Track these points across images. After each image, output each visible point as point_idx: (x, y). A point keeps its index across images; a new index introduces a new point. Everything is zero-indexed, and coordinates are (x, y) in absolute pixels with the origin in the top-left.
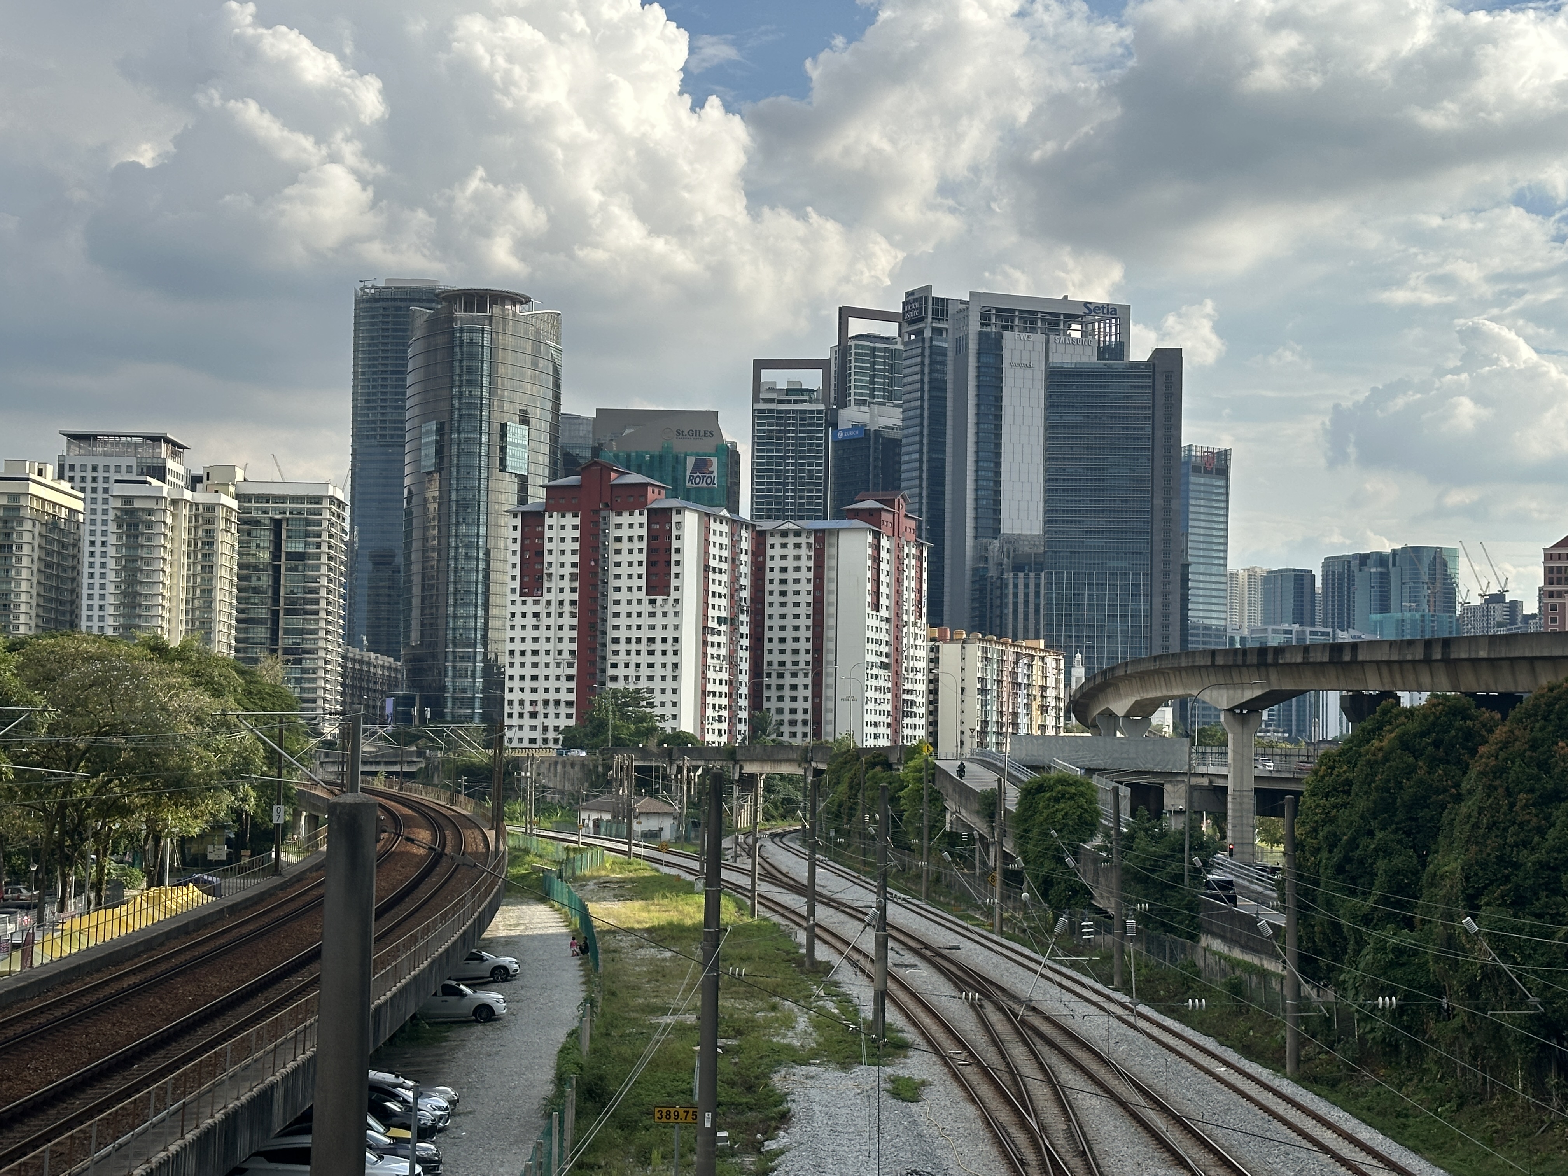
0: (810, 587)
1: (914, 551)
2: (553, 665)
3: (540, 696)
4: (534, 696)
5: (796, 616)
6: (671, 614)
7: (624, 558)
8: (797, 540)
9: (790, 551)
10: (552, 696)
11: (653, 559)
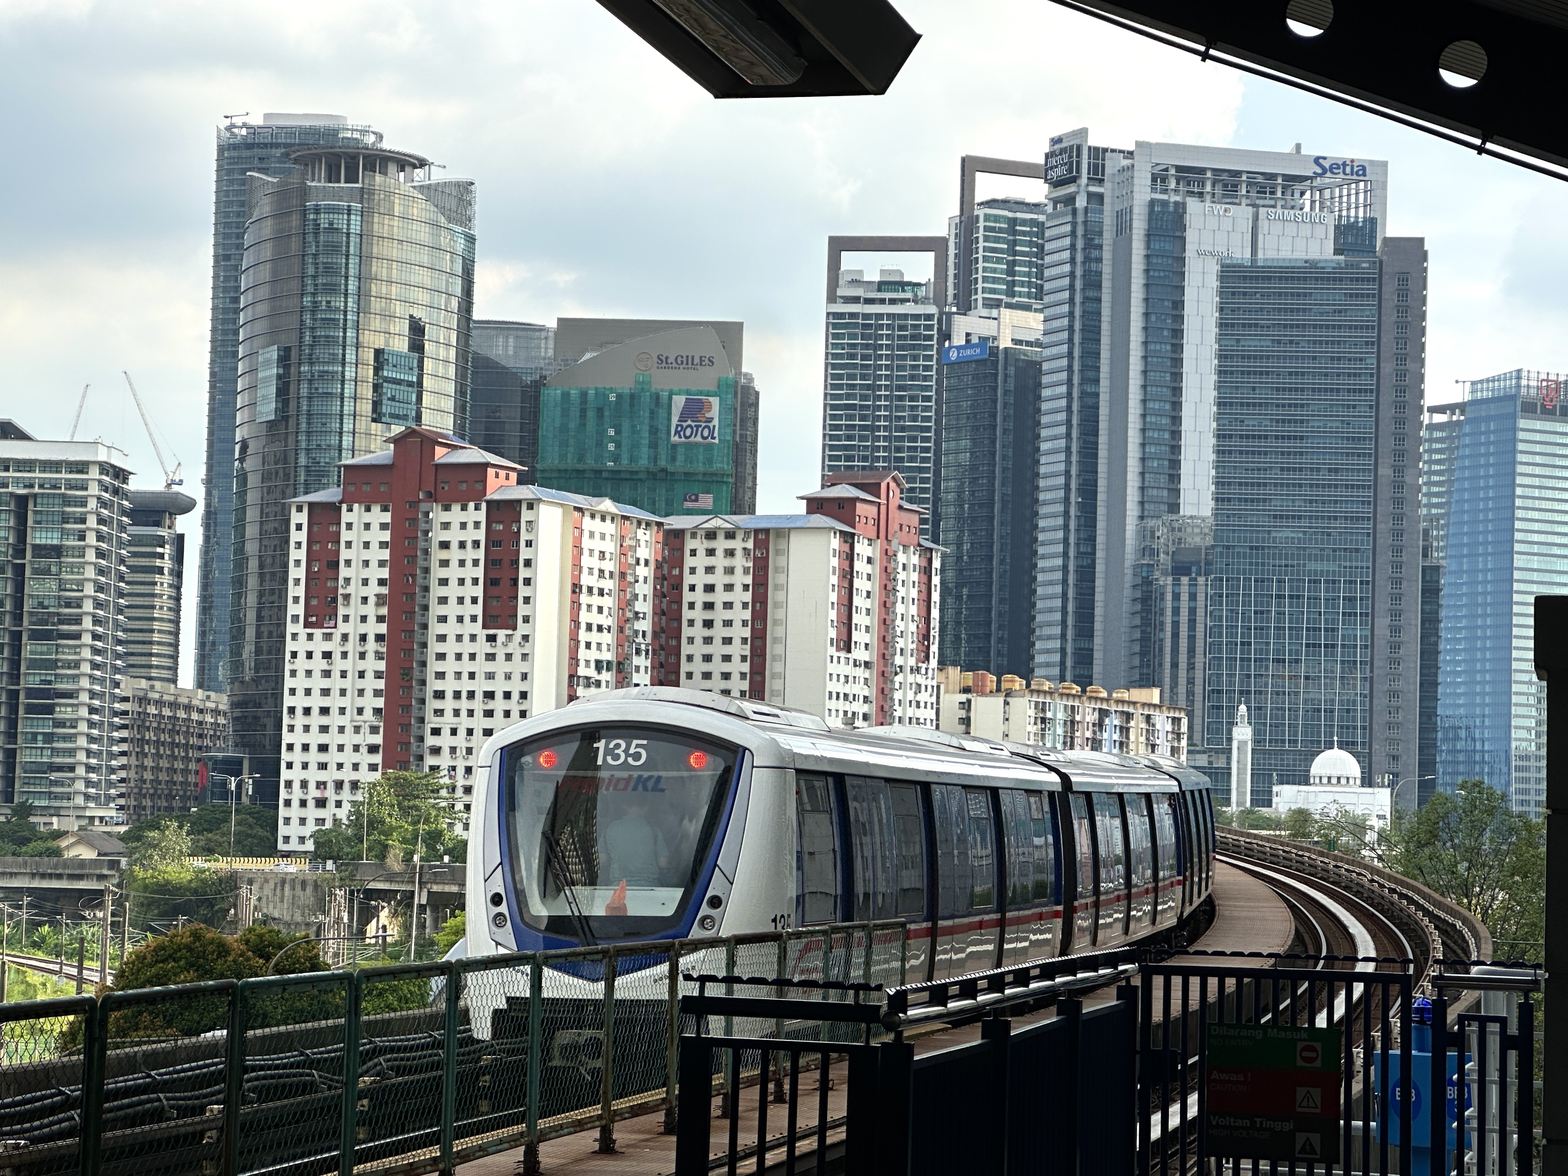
0: (747, 615)
1: (915, 559)
2: (349, 729)
3: (331, 775)
4: (323, 776)
5: (727, 658)
6: (517, 657)
7: (453, 573)
8: (730, 544)
9: (720, 561)
10: (347, 775)
11: (493, 575)
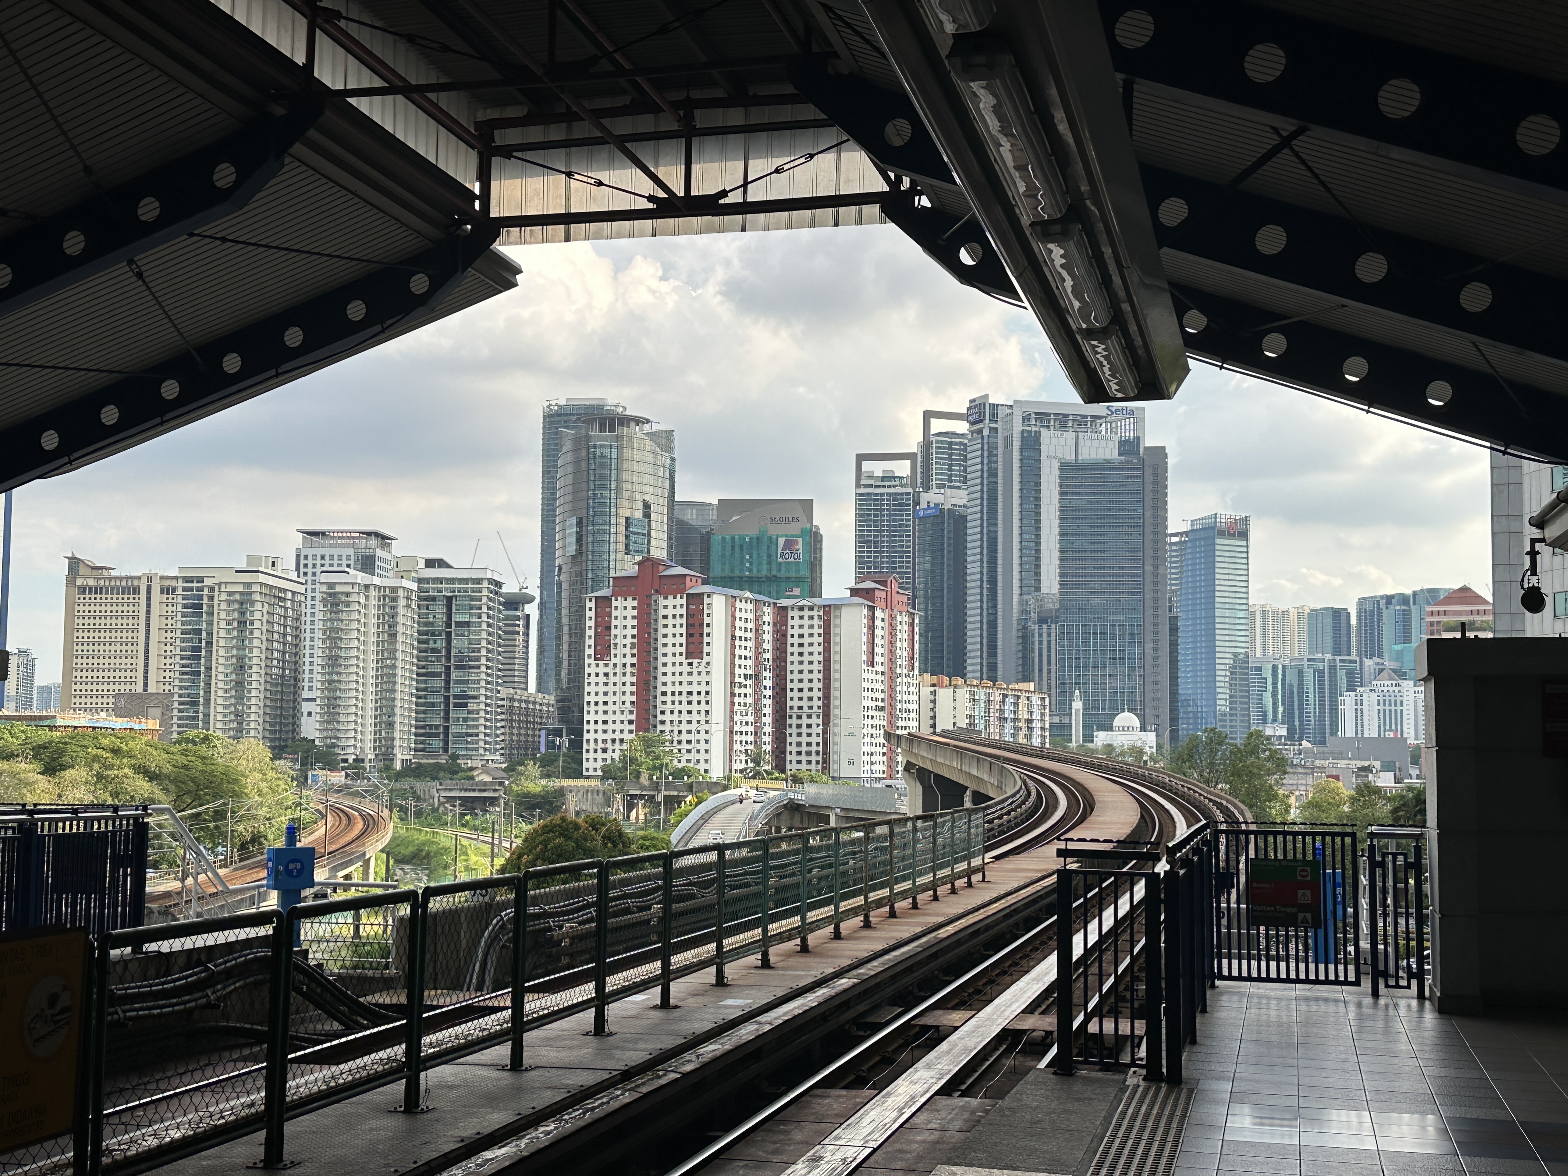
0: (821, 649)
1: (906, 619)
2: (618, 713)
3: (609, 736)
4: (605, 736)
5: (811, 672)
6: (704, 673)
7: (670, 631)
8: (811, 613)
9: (806, 622)
10: (618, 736)
11: (691, 631)
